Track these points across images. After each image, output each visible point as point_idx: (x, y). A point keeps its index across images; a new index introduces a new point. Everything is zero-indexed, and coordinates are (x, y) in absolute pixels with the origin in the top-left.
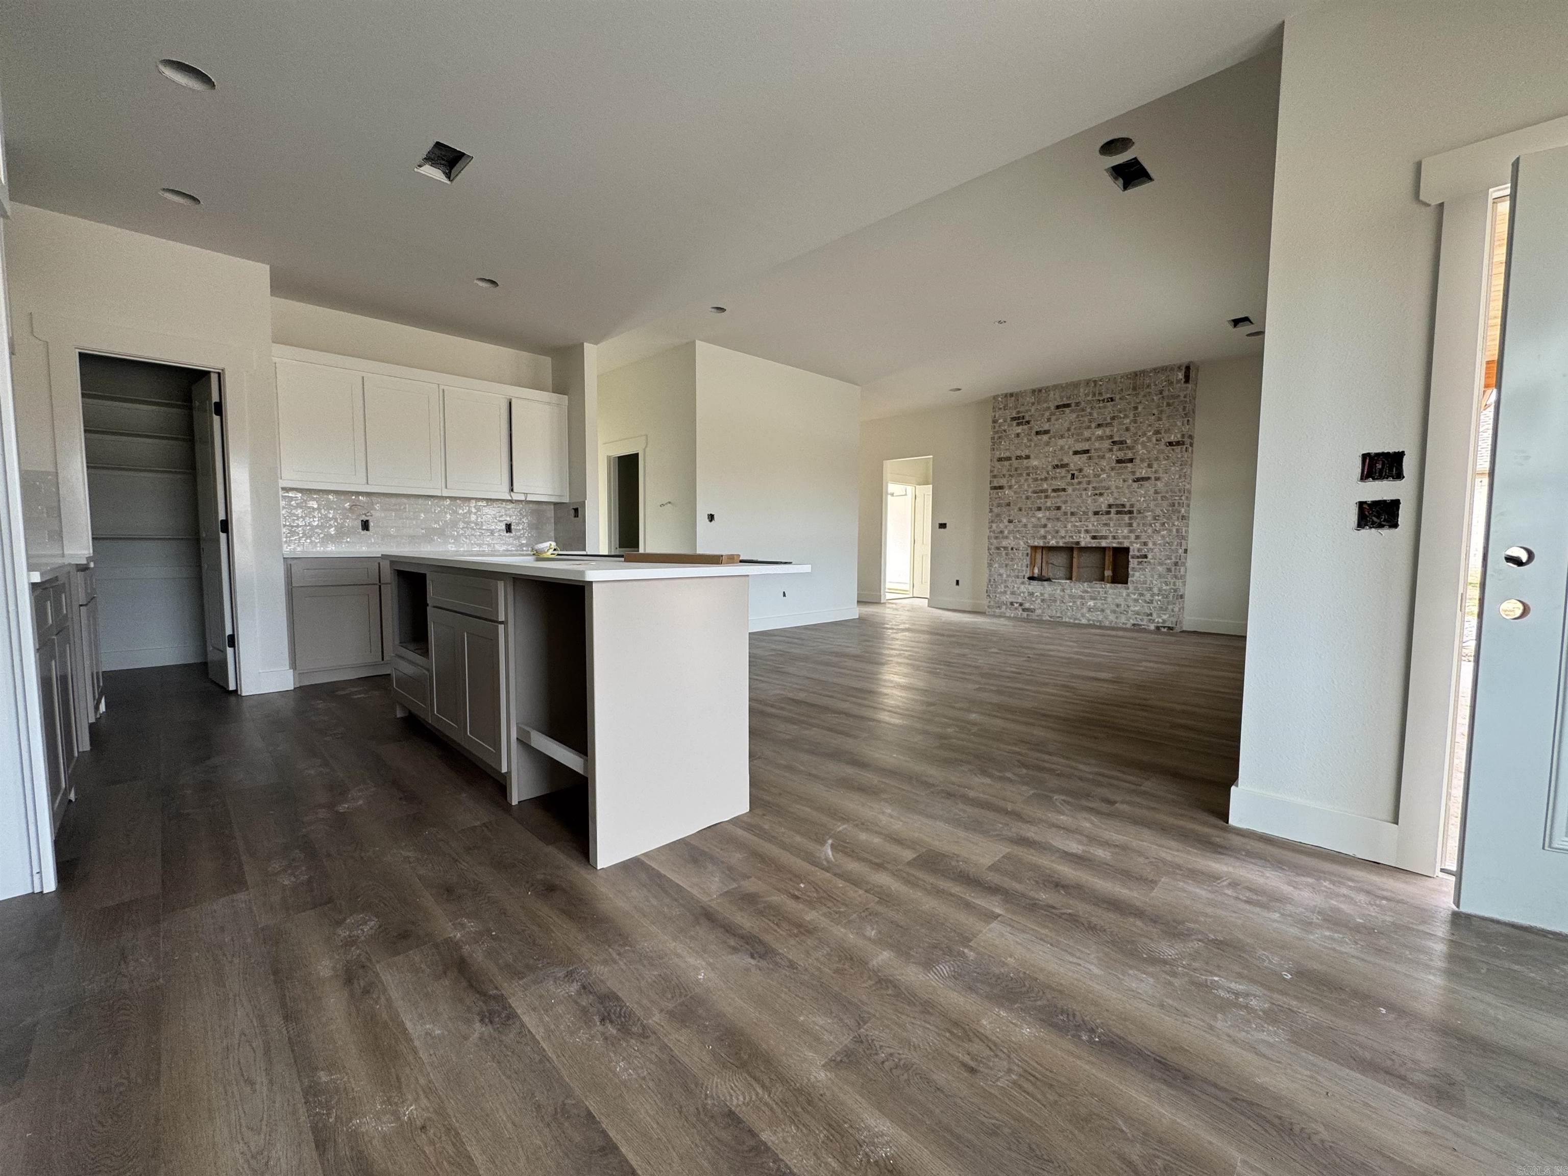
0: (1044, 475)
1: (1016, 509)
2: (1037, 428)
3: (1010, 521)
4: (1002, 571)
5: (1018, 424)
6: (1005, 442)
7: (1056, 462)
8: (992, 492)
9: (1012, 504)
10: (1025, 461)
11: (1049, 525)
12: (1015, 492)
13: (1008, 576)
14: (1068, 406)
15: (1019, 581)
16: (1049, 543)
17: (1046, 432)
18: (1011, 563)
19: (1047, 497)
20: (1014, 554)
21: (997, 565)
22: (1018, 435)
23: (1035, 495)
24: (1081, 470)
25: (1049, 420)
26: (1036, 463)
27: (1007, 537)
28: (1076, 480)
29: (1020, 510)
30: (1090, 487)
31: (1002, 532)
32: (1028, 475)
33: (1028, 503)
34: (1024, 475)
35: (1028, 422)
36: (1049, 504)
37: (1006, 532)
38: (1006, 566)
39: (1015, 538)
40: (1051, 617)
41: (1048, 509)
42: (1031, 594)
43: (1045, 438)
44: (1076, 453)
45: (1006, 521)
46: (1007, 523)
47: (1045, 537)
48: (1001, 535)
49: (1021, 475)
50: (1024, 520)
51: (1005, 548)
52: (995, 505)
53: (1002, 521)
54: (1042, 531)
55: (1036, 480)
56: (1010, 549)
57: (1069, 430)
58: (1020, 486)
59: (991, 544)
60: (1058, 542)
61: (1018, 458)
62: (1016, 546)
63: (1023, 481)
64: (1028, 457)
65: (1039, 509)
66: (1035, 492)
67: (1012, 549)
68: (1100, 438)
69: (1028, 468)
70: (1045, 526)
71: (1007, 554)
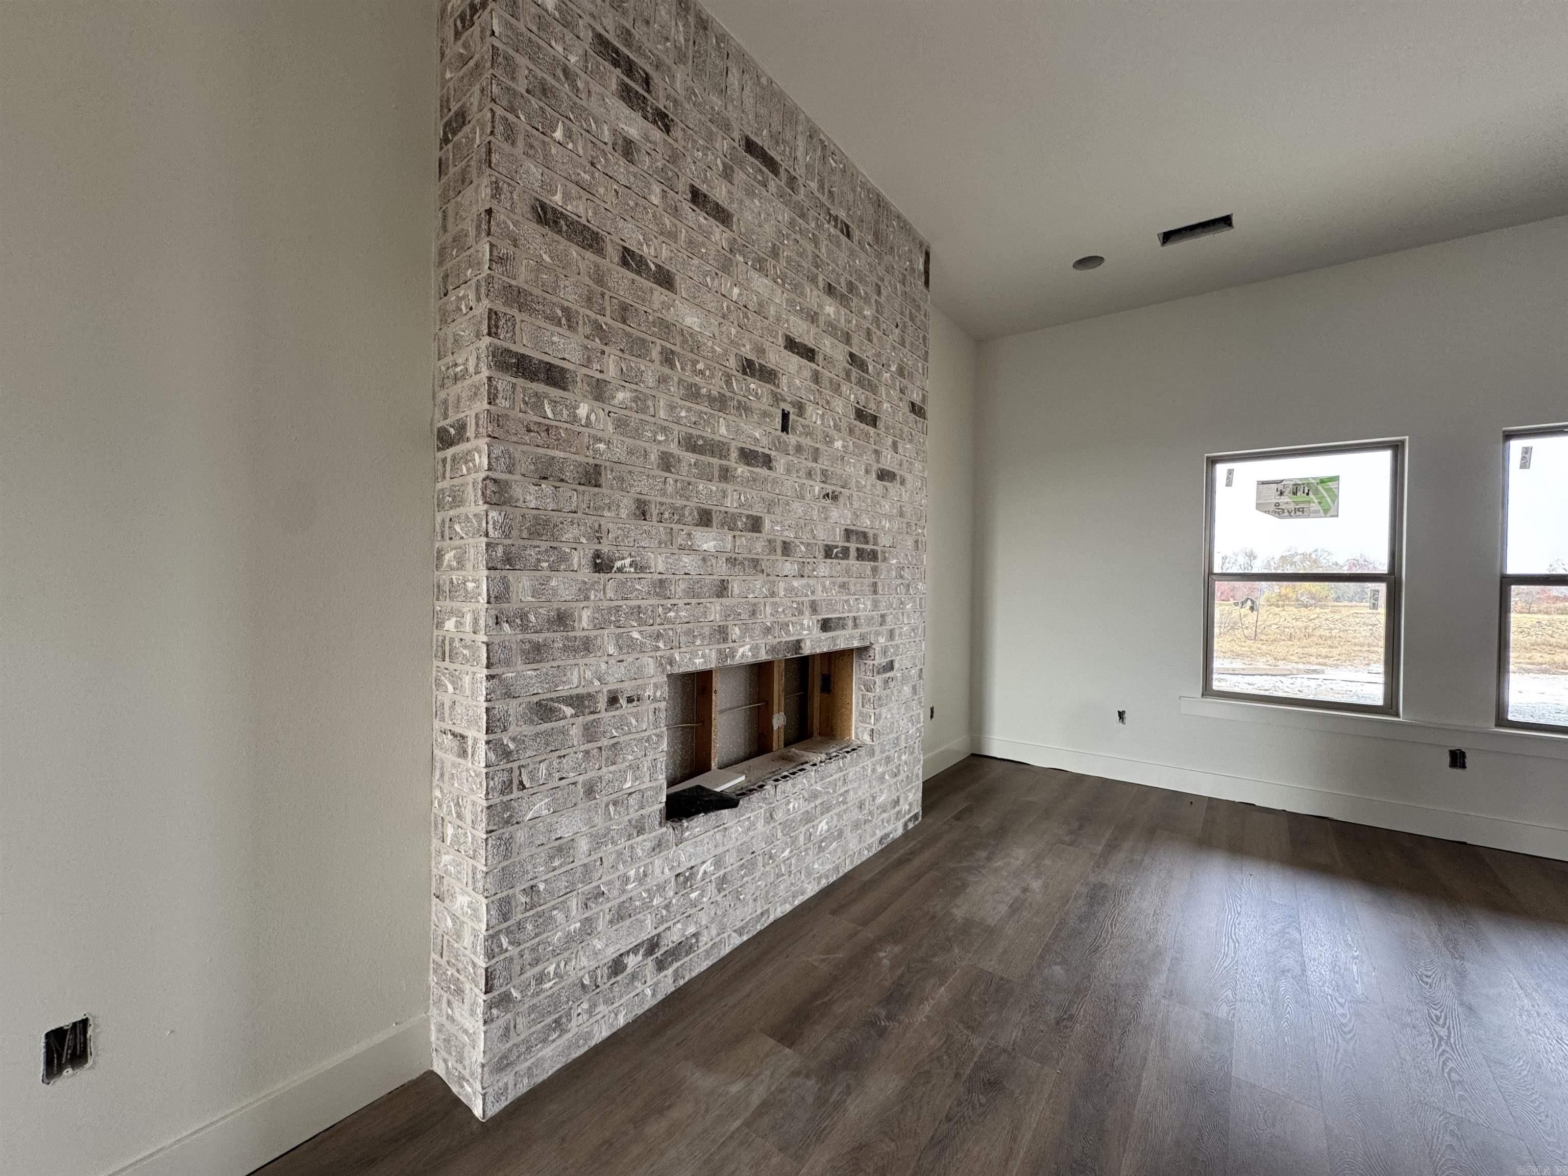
0: (716, 386)
1: (627, 505)
2: (689, 173)
3: (601, 565)
4: (567, 827)
5: (627, 95)
6: (568, 134)
7: (747, 351)
8: (504, 381)
9: (607, 477)
10: (659, 295)
11: (736, 587)
12: (621, 424)
13: (598, 841)
14: (772, 165)
15: (644, 842)
16: (733, 652)
17: (722, 215)
18: (607, 772)
19: (725, 475)
20: (622, 723)
21: (540, 806)
22: (628, 148)
23: (692, 457)
24: (801, 408)
25: (727, 174)
26: (692, 320)
27: (587, 646)
28: (792, 439)
29: (642, 511)
30: (818, 467)
31: (562, 620)
32: (668, 358)
33: (670, 489)
34: (655, 354)
35: (662, 120)
36: (731, 504)
37: (585, 618)
38: (590, 791)
39: (626, 645)
40: (740, 932)
41: (729, 522)
42: (685, 879)
43: (719, 235)
44: (792, 345)
45: (580, 559)
46: (586, 574)
47: (722, 633)
48: (557, 638)
49: (638, 347)
50: (659, 563)
51: (580, 702)
52: (524, 466)
53: (560, 562)
54: (715, 610)
55: (693, 393)
56: (602, 704)
57: (775, 253)
58: (640, 402)
59: (509, 695)
60: (755, 649)
61: (628, 258)
62: (628, 687)
63: (651, 381)
64: (665, 280)
65: (705, 519)
66: (691, 444)
67: (613, 700)
68: (832, 328)
69: (666, 328)
70: (722, 589)
71: (590, 733)
